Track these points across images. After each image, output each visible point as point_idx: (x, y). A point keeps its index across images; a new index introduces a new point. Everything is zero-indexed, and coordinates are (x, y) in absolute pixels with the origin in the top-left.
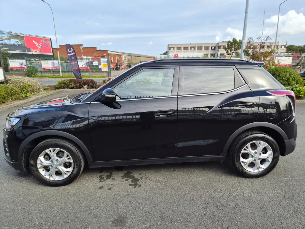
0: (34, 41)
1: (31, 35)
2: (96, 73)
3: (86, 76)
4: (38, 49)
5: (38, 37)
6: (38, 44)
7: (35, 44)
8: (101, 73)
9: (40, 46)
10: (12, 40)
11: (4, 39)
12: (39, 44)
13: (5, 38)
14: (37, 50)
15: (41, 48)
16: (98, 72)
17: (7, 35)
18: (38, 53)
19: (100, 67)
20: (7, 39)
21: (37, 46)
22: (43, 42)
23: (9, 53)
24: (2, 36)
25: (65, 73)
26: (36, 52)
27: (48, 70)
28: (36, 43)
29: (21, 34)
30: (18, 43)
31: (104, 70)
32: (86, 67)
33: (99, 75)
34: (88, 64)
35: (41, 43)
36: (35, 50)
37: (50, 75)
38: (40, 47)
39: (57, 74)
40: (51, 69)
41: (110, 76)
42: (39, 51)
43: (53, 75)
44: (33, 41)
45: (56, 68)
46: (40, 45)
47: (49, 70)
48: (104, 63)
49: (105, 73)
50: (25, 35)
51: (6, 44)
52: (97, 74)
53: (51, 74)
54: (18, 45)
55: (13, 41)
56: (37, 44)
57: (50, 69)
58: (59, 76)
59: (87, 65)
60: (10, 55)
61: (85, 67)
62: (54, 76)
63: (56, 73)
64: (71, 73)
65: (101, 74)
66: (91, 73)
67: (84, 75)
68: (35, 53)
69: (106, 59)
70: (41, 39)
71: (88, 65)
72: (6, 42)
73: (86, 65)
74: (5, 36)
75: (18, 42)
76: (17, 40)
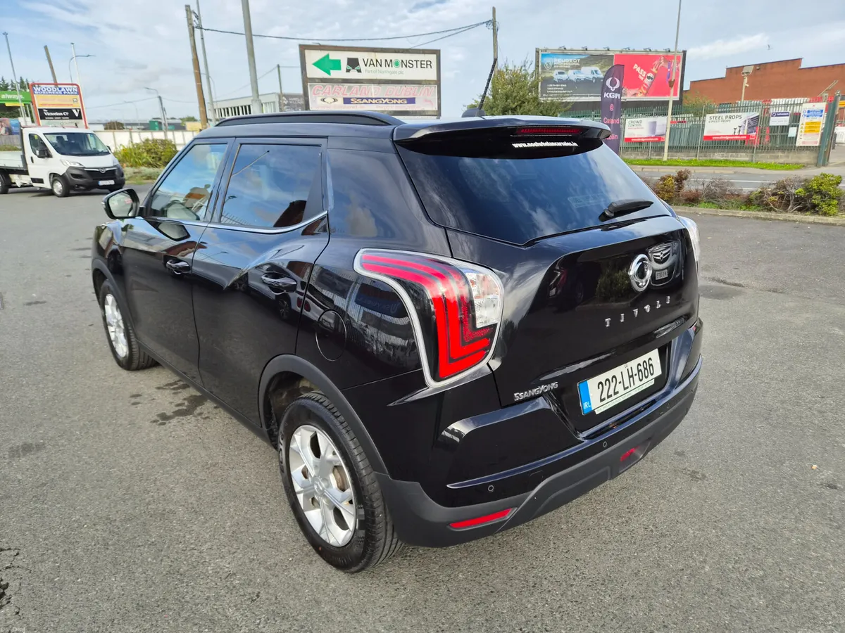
0: (636, 66)
1: (631, 49)
2: (774, 153)
3: (738, 161)
4: (642, 88)
5: (650, 54)
6: (645, 73)
7: (638, 74)
8: (791, 155)
9: (649, 78)
10: (583, 69)
11: (567, 69)
12: (648, 73)
13: (569, 67)
14: (640, 89)
15: (652, 82)
16: (782, 149)
17: (575, 58)
18: (640, 97)
19: (792, 132)
20: (573, 67)
21: (642, 78)
22: (661, 65)
23: (569, 103)
24: (565, 60)
25: (679, 154)
26: (635, 94)
27: (638, 145)
28: (642, 70)
29: (608, 50)
30: (596, 76)
31: (804, 142)
32: (745, 133)
33: (782, 161)
34: (752, 124)
35: (654, 70)
36: (633, 91)
37: (640, 157)
38: (650, 80)
39: (656, 155)
40: (646, 141)
41: (824, 165)
42: (645, 92)
43: (645, 157)
44: (633, 66)
45: (657, 139)
46: (649, 75)
47: (641, 143)
48: (810, 118)
49: (808, 152)
50: (618, 53)
51: (568, 82)
52: (777, 157)
53: (643, 155)
54: (594, 81)
55: (587, 72)
56: (642, 73)
57: (643, 140)
58: (658, 163)
59: (749, 128)
60: (569, 107)
61: (741, 134)
62: (647, 160)
63: (655, 151)
64: (694, 154)
65: (792, 158)
66: (757, 153)
67: (732, 159)
68: (633, 97)
69: (822, 106)
70: (656, 58)
71: (753, 127)
72: (571, 75)
73: (746, 128)
74: (571, 60)
75: (596, 71)
76: (594, 68)
